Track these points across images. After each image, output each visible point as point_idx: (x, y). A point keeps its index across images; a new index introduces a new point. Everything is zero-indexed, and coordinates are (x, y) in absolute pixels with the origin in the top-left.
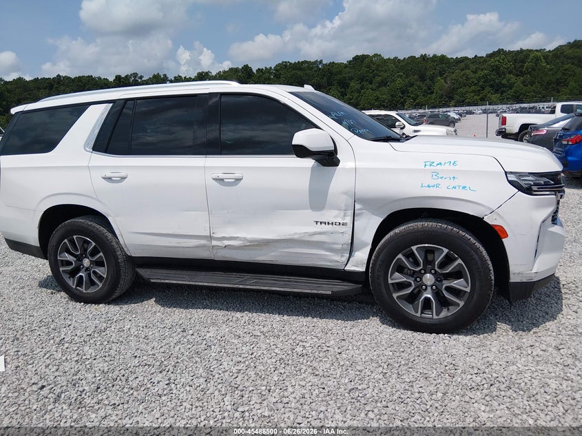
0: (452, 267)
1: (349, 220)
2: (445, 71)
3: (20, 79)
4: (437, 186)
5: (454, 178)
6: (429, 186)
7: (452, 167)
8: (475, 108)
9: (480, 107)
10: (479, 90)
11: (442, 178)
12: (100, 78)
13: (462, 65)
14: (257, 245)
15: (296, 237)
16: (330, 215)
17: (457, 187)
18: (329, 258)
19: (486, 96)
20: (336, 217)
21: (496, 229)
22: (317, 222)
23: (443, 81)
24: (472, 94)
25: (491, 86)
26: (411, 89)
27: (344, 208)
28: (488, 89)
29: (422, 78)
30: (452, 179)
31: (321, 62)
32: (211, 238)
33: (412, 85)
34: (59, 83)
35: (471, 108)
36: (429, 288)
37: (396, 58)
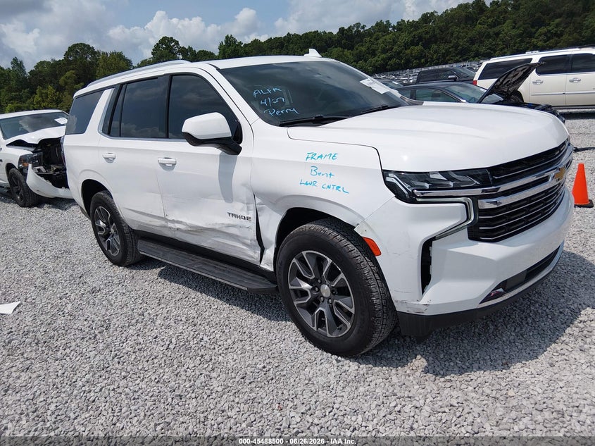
0: (337, 281)
1: (252, 215)
3: (256, 41)
4: (314, 183)
5: (331, 175)
6: (307, 184)
7: (331, 162)
11: (319, 174)
12: (325, 33)
14: (196, 231)
15: (217, 227)
16: (238, 208)
17: (332, 187)
18: (246, 252)
20: (242, 210)
21: (368, 242)
22: (229, 214)
27: (246, 202)
30: (329, 176)
32: (164, 219)
34: (288, 42)
36: (326, 300)
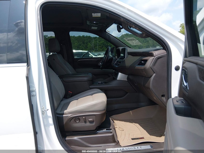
2: (91, 41)
8: (101, 53)
9: (102, 53)
10: (102, 47)
13: (96, 39)
19: (104, 49)
23: (90, 44)
24: (100, 49)
25: (105, 46)
26: (80, 46)
28: (104, 47)
29: (84, 43)
31: (47, 36)
33: (80, 45)
35: (100, 53)
37: (74, 36)
